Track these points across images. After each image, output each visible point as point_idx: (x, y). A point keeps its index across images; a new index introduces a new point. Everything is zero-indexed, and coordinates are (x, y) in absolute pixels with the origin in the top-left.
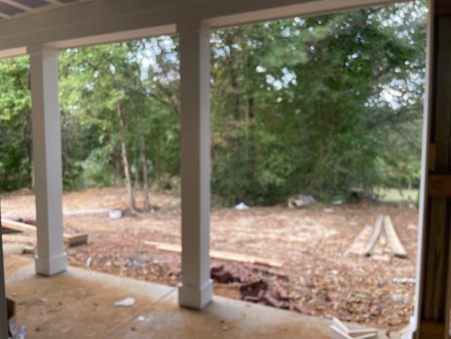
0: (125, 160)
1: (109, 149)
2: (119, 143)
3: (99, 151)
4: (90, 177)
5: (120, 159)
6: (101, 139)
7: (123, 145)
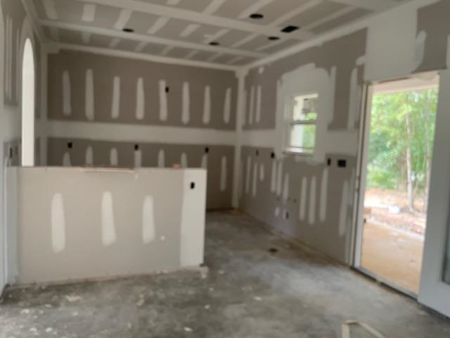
0: (408, 164)
1: (394, 153)
2: (405, 148)
3: (385, 154)
4: (373, 179)
5: (404, 162)
6: (388, 144)
7: (408, 151)
